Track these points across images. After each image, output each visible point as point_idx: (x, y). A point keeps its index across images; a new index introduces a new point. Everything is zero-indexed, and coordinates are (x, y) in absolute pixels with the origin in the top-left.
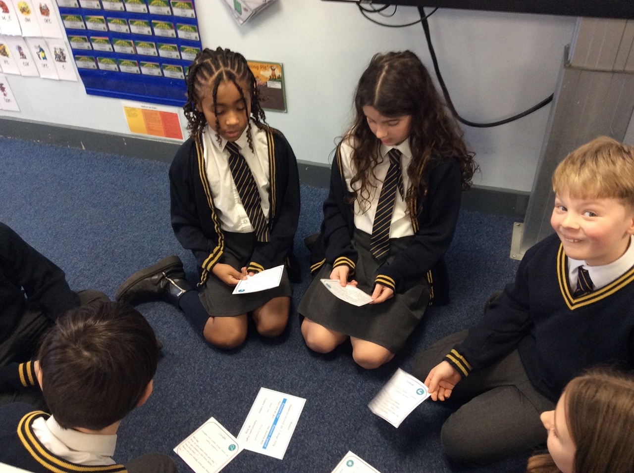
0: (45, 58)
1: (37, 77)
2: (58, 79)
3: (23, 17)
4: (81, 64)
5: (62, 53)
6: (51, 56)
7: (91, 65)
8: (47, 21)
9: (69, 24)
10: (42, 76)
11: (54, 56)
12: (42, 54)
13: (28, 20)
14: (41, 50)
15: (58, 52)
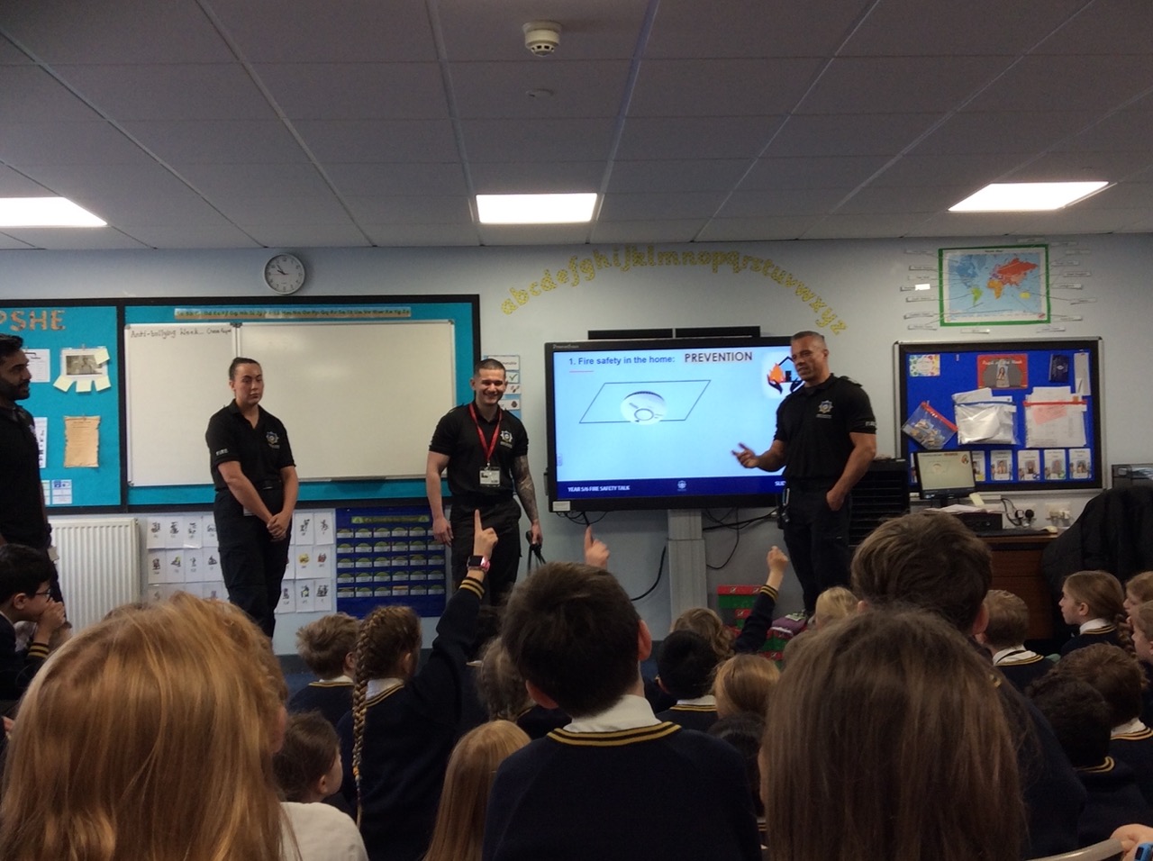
0: (307, 595)
1: (292, 613)
2: (313, 610)
3: (300, 565)
4: (341, 595)
5: (325, 589)
6: (313, 592)
7: (350, 594)
8: (321, 566)
9: (341, 565)
10: (298, 611)
11: (317, 592)
12: (305, 593)
13: (304, 567)
14: (307, 589)
15: (322, 589)
